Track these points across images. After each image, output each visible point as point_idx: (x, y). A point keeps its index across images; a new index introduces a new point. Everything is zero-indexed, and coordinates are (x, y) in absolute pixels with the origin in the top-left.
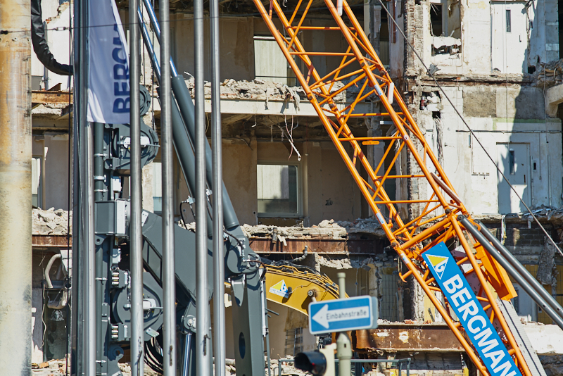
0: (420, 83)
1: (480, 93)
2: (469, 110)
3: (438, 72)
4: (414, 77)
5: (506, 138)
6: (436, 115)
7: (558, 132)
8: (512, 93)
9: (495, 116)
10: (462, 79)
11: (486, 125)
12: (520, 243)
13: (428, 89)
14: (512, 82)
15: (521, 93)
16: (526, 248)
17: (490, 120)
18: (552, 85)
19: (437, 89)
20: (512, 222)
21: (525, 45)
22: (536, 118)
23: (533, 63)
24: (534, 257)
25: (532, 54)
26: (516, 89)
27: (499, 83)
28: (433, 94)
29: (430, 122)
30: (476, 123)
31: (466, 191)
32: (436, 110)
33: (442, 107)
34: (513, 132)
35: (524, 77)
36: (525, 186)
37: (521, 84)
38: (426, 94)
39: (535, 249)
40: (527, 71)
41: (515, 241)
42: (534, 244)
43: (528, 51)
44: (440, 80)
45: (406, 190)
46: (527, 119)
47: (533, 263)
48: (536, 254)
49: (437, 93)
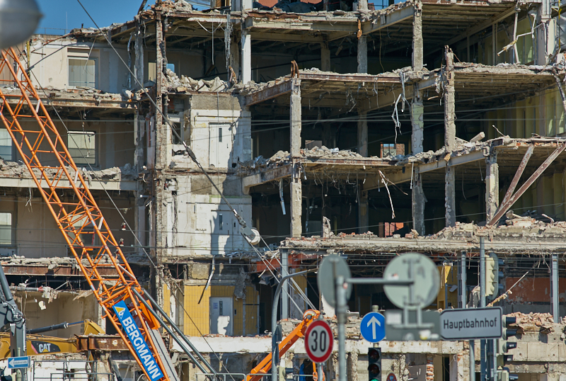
0: (164, 173)
1: (202, 179)
2: (194, 191)
3: (176, 167)
4: (160, 170)
5: (216, 207)
6: (174, 193)
7: (249, 204)
8: (221, 179)
9: (210, 194)
10: (191, 171)
11: (205, 200)
12: (224, 272)
13: (170, 177)
14: (222, 173)
15: (226, 179)
16: (228, 276)
17: (208, 196)
18: (245, 175)
19: (174, 177)
20: (219, 260)
21: (230, 149)
22: (236, 195)
23: (235, 161)
24: (233, 281)
25: (235, 156)
26: (223, 177)
27: (214, 173)
28: (172, 180)
29: (170, 198)
30: (199, 198)
31: (191, 240)
32: (174, 190)
33: (178, 188)
34: (221, 204)
35: (229, 169)
36: (228, 236)
37: (227, 174)
38: (168, 180)
39: (234, 276)
40: (231, 166)
41: (221, 271)
42: (233, 273)
43: (232, 154)
44: (177, 171)
45: (154, 239)
46: (230, 195)
47: (232, 284)
48: (234, 279)
49: (175, 179)
